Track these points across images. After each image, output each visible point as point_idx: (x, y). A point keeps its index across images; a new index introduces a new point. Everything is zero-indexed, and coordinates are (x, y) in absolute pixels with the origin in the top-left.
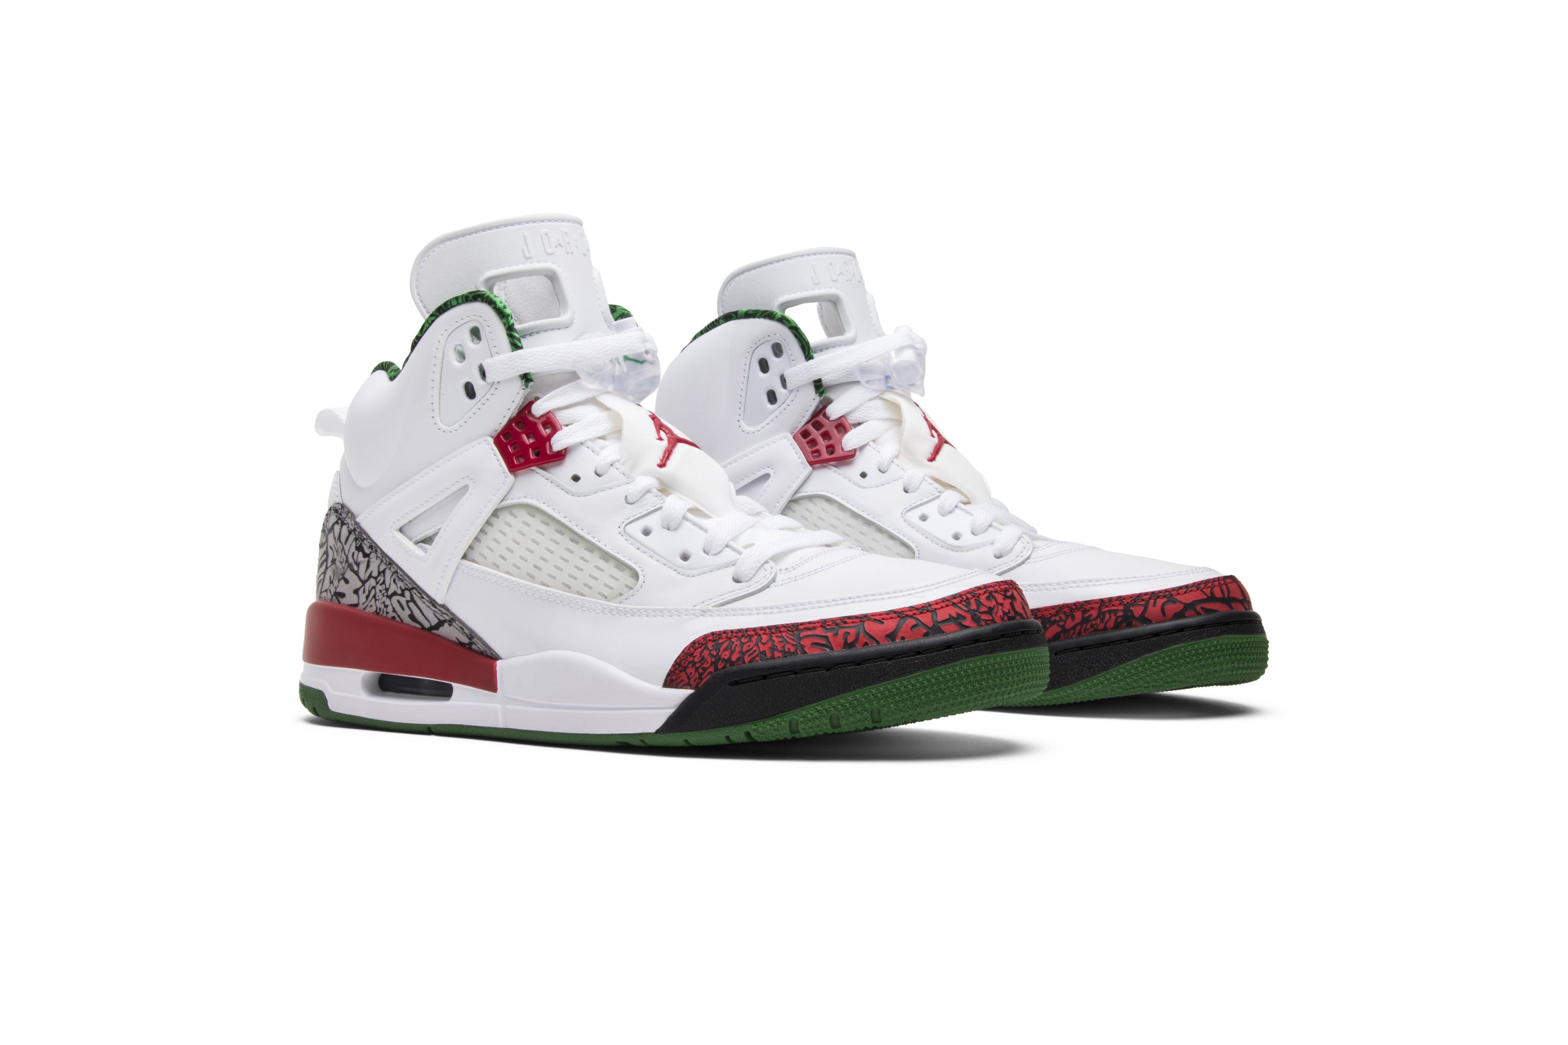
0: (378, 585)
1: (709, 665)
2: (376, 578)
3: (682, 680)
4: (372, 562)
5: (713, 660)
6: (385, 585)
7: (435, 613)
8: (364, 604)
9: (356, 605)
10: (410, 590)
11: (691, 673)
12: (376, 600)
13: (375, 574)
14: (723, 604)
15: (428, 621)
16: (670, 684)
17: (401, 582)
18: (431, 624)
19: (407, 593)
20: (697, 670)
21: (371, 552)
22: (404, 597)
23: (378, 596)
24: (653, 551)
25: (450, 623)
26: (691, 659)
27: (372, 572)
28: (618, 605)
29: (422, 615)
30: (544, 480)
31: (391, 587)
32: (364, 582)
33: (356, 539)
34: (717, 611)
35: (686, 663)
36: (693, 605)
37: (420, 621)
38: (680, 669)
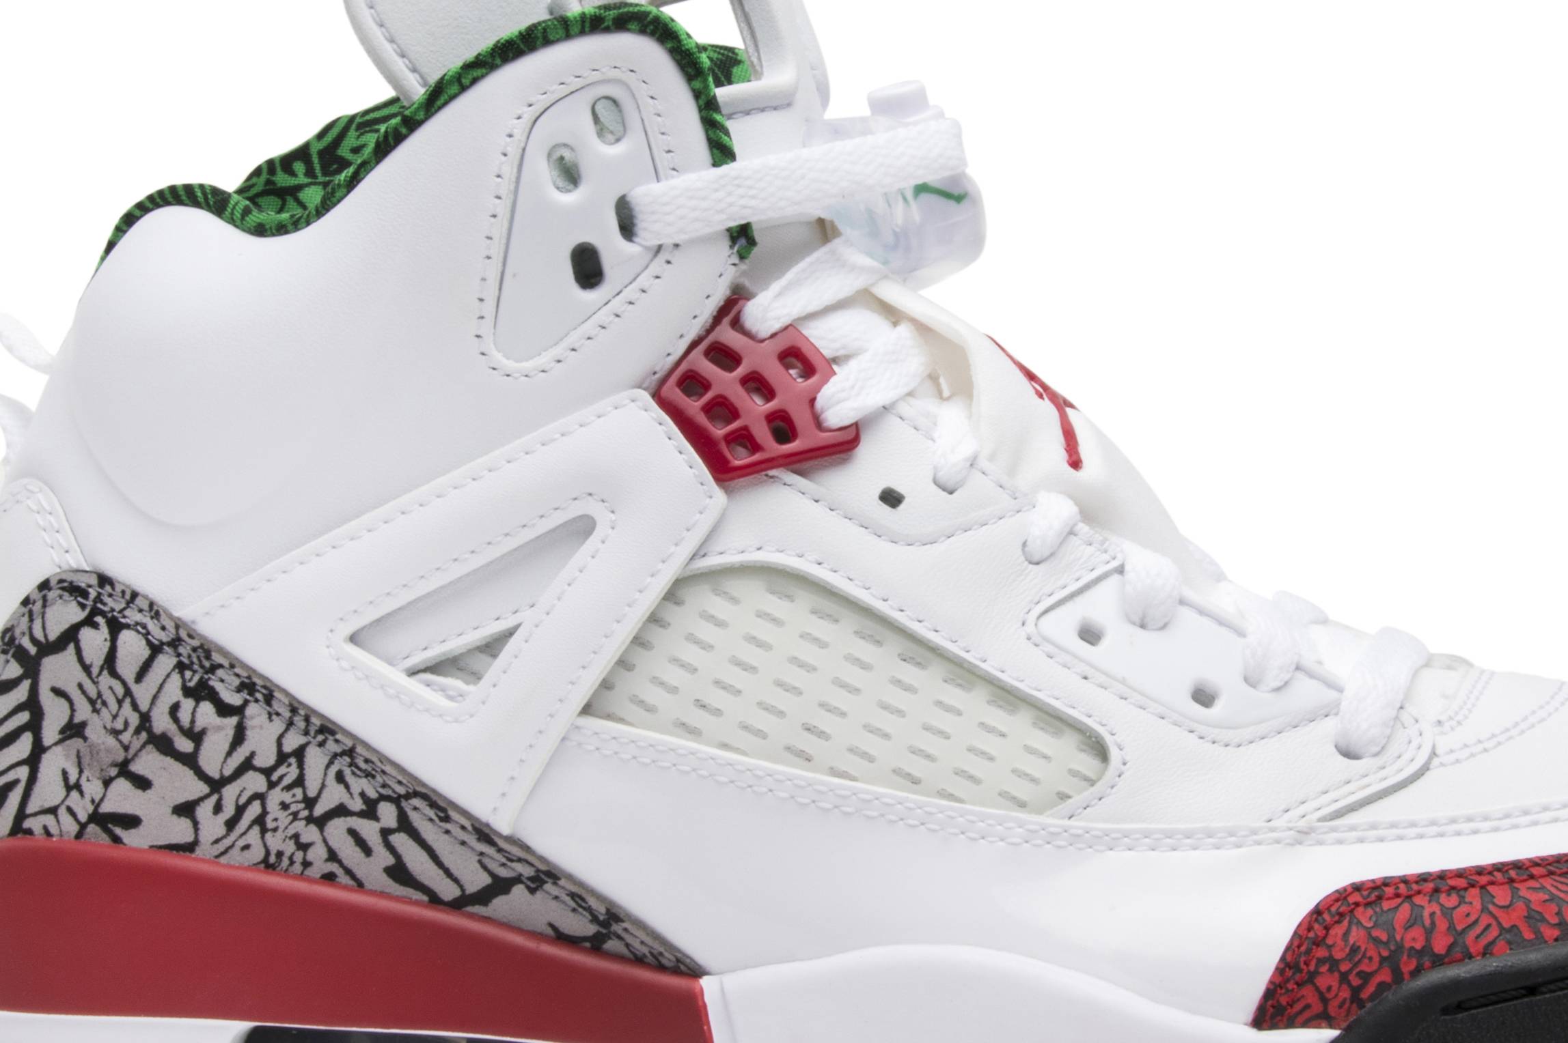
0: (278, 789)
1: (1375, 966)
2: (267, 772)
3: (1307, 1007)
4: (253, 728)
5: (1385, 954)
6: (304, 788)
7: (486, 861)
8: (217, 841)
9: (190, 847)
10: (396, 800)
11: (1329, 989)
12: (264, 831)
13: (266, 758)
14: (1338, 814)
15: (456, 880)
16: (1273, 1017)
17: (364, 781)
18: (463, 890)
19: (387, 813)
20: (1344, 977)
21: (246, 702)
22: (377, 819)
23: (276, 820)
24: (1123, 682)
25: (532, 885)
26: (1321, 953)
27: (253, 754)
28: (1066, 822)
29: (435, 867)
30: (807, 503)
31: (324, 795)
32: (216, 785)
33: (181, 667)
34: (1334, 830)
35: (1313, 964)
36: (1266, 817)
37: (426, 882)
38: (1297, 976)
